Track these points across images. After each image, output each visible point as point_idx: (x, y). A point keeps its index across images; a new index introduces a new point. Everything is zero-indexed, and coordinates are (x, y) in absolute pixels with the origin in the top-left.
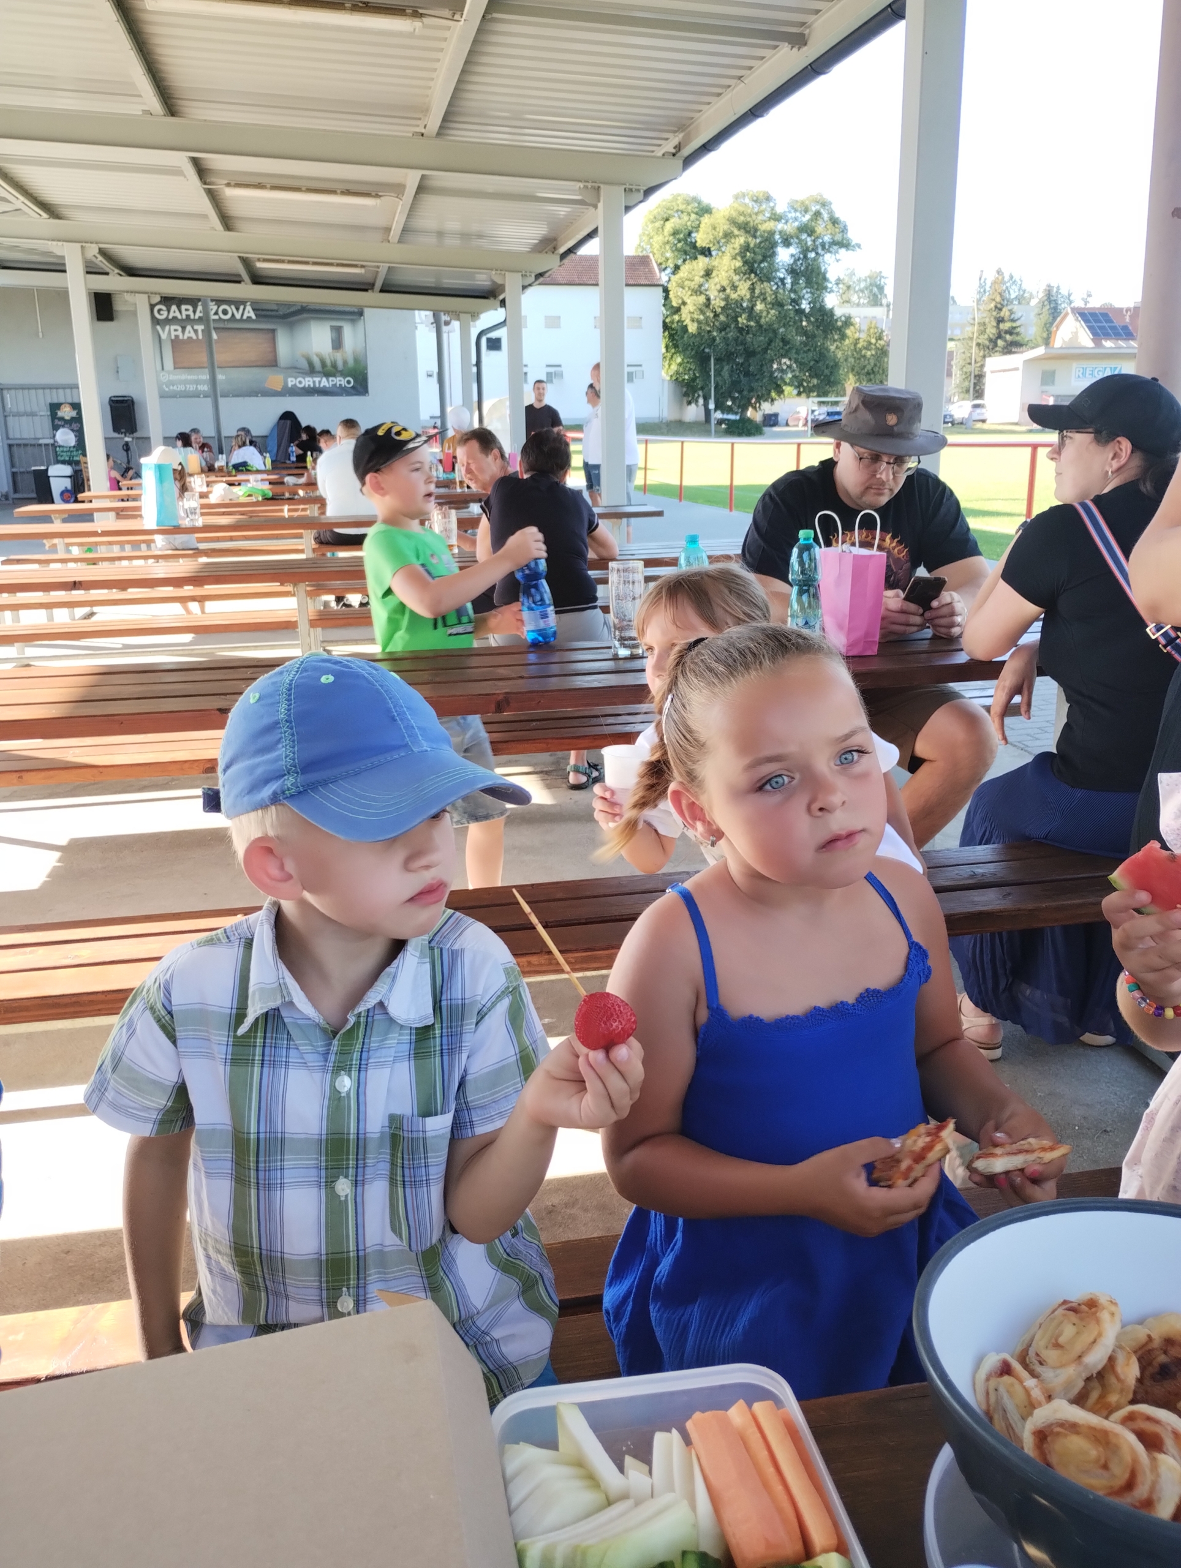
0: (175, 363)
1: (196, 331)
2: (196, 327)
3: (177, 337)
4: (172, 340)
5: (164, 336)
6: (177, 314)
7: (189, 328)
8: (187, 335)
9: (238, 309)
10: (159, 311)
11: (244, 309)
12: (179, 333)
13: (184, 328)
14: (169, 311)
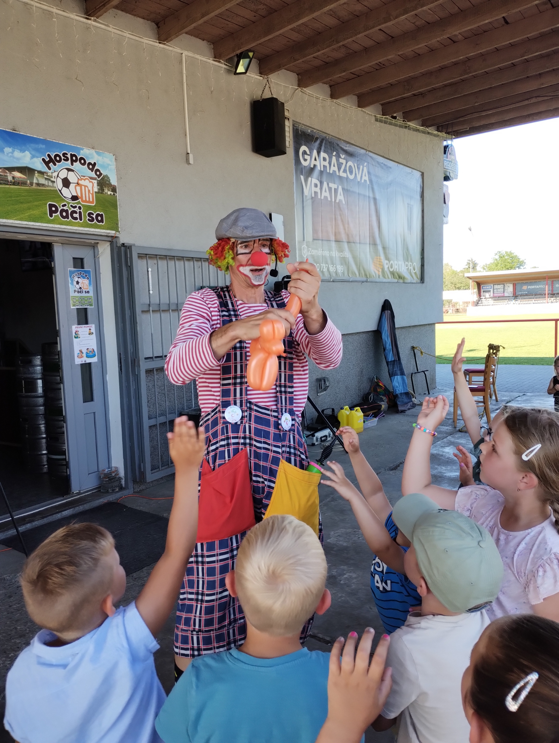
0: (315, 231)
1: (330, 189)
2: (331, 185)
3: (316, 193)
4: (312, 198)
5: (306, 192)
6: (317, 163)
7: (325, 184)
8: (324, 194)
9: (359, 168)
10: (305, 153)
11: (363, 170)
12: (318, 190)
13: (321, 183)
14: (311, 155)
